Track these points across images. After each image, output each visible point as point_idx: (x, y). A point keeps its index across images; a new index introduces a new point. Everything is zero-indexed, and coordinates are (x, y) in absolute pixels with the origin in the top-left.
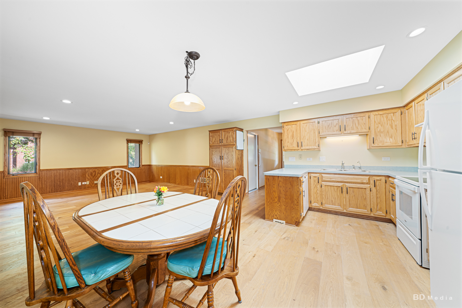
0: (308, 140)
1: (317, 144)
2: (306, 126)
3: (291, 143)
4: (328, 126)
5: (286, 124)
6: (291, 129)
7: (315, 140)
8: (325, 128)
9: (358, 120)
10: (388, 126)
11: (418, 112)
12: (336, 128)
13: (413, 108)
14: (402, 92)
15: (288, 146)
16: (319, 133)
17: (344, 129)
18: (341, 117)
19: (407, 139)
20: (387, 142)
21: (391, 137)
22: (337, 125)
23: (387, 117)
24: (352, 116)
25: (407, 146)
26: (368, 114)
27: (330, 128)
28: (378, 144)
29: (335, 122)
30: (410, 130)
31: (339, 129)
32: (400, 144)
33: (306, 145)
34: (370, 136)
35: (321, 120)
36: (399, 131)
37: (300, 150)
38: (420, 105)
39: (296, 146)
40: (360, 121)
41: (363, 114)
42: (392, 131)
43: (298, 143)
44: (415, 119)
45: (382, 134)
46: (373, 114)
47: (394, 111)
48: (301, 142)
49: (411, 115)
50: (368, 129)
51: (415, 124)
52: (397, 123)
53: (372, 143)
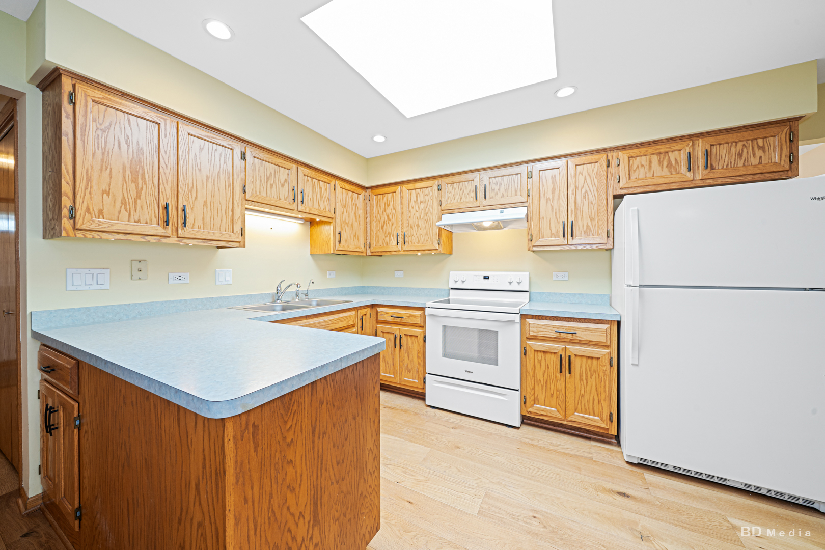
0: (205, 203)
1: (237, 228)
2: (201, 149)
3: (124, 202)
4: (268, 178)
5: (98, 94)
6: (129, 132)
7: (230, 213)
8: (261, 181)
9: (320, 188)
10: (352, 215)
11: (409, 202)
12: (285, 192)
13: (398, 196)
14: (368, 163)
15: (101, 212)
16: (245, 192)
17: (300, 200)
18: (294, 166)
19: (373, 242)
20: (351, 243)
21: (355, 236)
22: (286, 185)
23: (352, 199)
24: (313, 173)
25: (369, 253)
26: (333, 182)
27: (272, 186)
28: (344, 246)
29: (283, 174)
30: (382, 228)
31: (294, 199)
32: (362, 249)
33: (199, 222)
34: (335, 228)
35: (250, 152)
36: (362, 227)
37: (173, 240)
38: (417, 195)
39: (155, 221)
40: (323, 190)
41: (326, 178)
42: (356, 225)
43: (166, 208)
44: (402, 213)
45: (347, 228)
46: (339, 184)
47: (359, 190)
48: (181, 207)
49: (389, 205)
50: (332, 211)
51: (402, 220)
52: (361, 212)
53: (337, 243)
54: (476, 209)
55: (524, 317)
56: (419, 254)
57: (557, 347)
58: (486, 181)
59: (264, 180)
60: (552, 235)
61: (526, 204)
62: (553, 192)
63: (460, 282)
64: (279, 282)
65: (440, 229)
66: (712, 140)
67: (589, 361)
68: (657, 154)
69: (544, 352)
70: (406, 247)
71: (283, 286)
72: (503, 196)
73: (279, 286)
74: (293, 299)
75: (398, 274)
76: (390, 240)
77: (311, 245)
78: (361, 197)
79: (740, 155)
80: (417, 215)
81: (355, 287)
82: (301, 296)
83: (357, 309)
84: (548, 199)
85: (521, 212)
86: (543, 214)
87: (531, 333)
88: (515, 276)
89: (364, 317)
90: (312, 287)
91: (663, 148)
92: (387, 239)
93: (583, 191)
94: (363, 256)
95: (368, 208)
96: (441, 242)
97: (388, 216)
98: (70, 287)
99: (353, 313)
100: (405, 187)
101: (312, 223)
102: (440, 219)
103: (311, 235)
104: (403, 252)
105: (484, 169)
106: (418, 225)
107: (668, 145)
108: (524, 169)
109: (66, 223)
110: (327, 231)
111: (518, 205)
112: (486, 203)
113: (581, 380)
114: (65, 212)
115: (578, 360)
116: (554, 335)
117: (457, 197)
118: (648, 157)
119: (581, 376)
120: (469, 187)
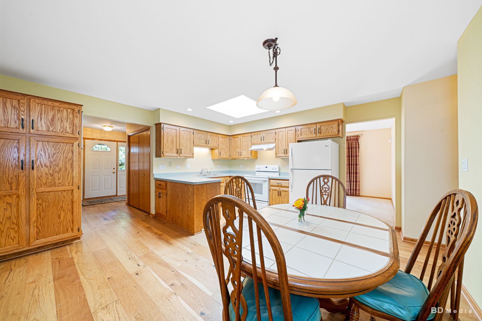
0: (185, 147)
1: (192, 152)
3: (170, 149)
5: (167, 126)
6: (171, 133)
7: (190, 149)
9: (214, 138)
10: (225, 146)
11: (242, 141)
12: (204, 141)
13: (239, 138)
14: (230, 127)
15: (167, 152)
16: (194, 143)
17: (208, 143)
18: (206, 133)
19: (232, 155)
20: (224, 155)
21: (226, 153)
22: (204, 139)
23: (225, 140)
24: (212, 134)
25: (231, 159)
26: (218, 135)
27: (200, 140)
28: (222, 156)
29: (203, 136)
30: (235, 150)
31: (206, 143)
32: (228, 157)
33: (184, 152)
34: (219, 150)
35: (195, 131)
36: (228, 150)
37: (179, 157)
38: (245, 138)
39: (176, 153)
40: (215, 139)
41: (216, 135)
42: (226, 149)
43: (178, 150)
44: (240, 145)
45: (223, 150)
46: (220, 136)
47: (227, 137)
48: (180, 149)
49: (236, 142)
50: (218, 145)
51: (240, 147)
52: (228, 144)
53: (219, 155)
54: (261, 144)
55: (270, 179)
56: (246, 159)
57: (277, 188)
58: (264, 135)
59: (198, 139)
60: (282, 153)
61: (275, 143)
62: (282, 139)
63: (259, 169)
64: (202, 168)
65: (251, 151)
66: (321, 124)
67: (285, 192)
68: (308, 128)
69: (275, 190)
70: (242, 157)
71: (203, 169)
72: (269, 140)
73: (202, 169)
74: (206, 174)
75: (241, 166)
76: (237, 154)
77: (212, 156)
78: (228, 139)
79: (327, 129)
80: (245, 145)
81: (227, 171)
82: (208, 173)
83: (224, 177)
84: (281, 141)
85: (274, 145)
86: (279, 146)
87: (272, 184)
88: (274, 166)
89: (227, 180)
90: (212, 170)
91: (309, 126)
92: (236, 154)
93: (290, 139)
94: (229, 160)
95: (230, 143)
96: (252, 155)
97: (236, 146)
98: (159, 169)
99: (223, 178)
100: (241, 136)
101: (212, 149)
102: (251, 147)
103: (212, 153)
104: (241, 158)
105: (264, 131)
106: (245, 149)
107: (310, 126)
108: (274, 131)
109: (162, 155)
110: (216, 151)
111: (272, 143)
112: (264, 142)
113: (283, 198)
114: (162, 152)
115: (283, 192)
116: (277, 185)
117: (256, 140)
118: (306, 129)
119: (283, 197)
120: (259, 137)
